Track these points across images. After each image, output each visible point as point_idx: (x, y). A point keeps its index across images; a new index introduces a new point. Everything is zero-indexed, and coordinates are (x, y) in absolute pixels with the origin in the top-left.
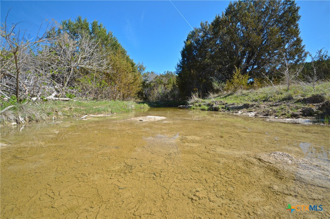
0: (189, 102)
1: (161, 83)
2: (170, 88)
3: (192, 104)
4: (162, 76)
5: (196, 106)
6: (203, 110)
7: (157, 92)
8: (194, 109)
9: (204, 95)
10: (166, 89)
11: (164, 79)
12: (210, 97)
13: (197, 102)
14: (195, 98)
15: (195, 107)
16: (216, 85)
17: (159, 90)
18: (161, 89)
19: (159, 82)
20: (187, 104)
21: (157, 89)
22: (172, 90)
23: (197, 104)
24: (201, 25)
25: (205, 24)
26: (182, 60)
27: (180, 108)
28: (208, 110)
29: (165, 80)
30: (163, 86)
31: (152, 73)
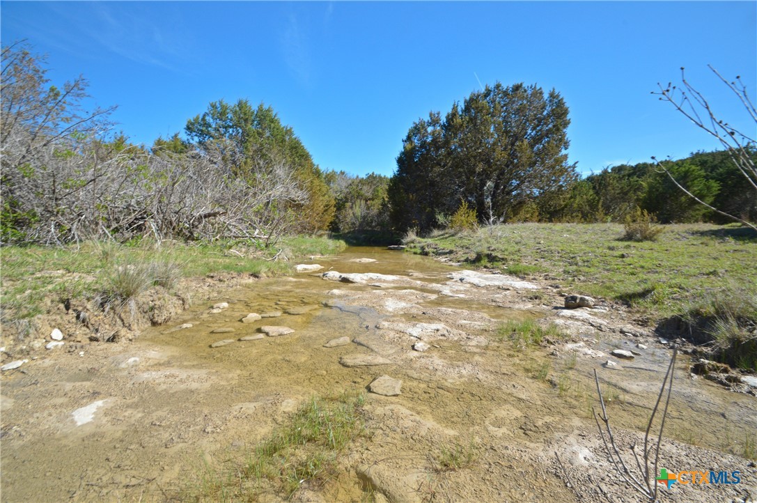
0: (404, 241)
1: (359, 196)
2: (376, 207)
3: (407, 244)
4: (362, 182)
5: (411, 248)
6: (415, 253)
7: (351, 215)
8: (407, 251)
9: (423, 232)
10: (368, 208)
11: (365, 188)
12: (433, 234)
13: (413, 242)
14: (412, 236)
15: (408, 249)
16: (441, 218)
17: (357, 211)
18: (359, 207)
19: (356, 195)
20: (401, 243)
21: (351, 208)
22: (380, 213)
23: (412, 245)
24: (431, 115)
25: (436, 115)
26: (398, 171)
27: (391, 249)
28: (420, 254)
29: (367, 191)
30: (363, 202)
31: (342, 173)
